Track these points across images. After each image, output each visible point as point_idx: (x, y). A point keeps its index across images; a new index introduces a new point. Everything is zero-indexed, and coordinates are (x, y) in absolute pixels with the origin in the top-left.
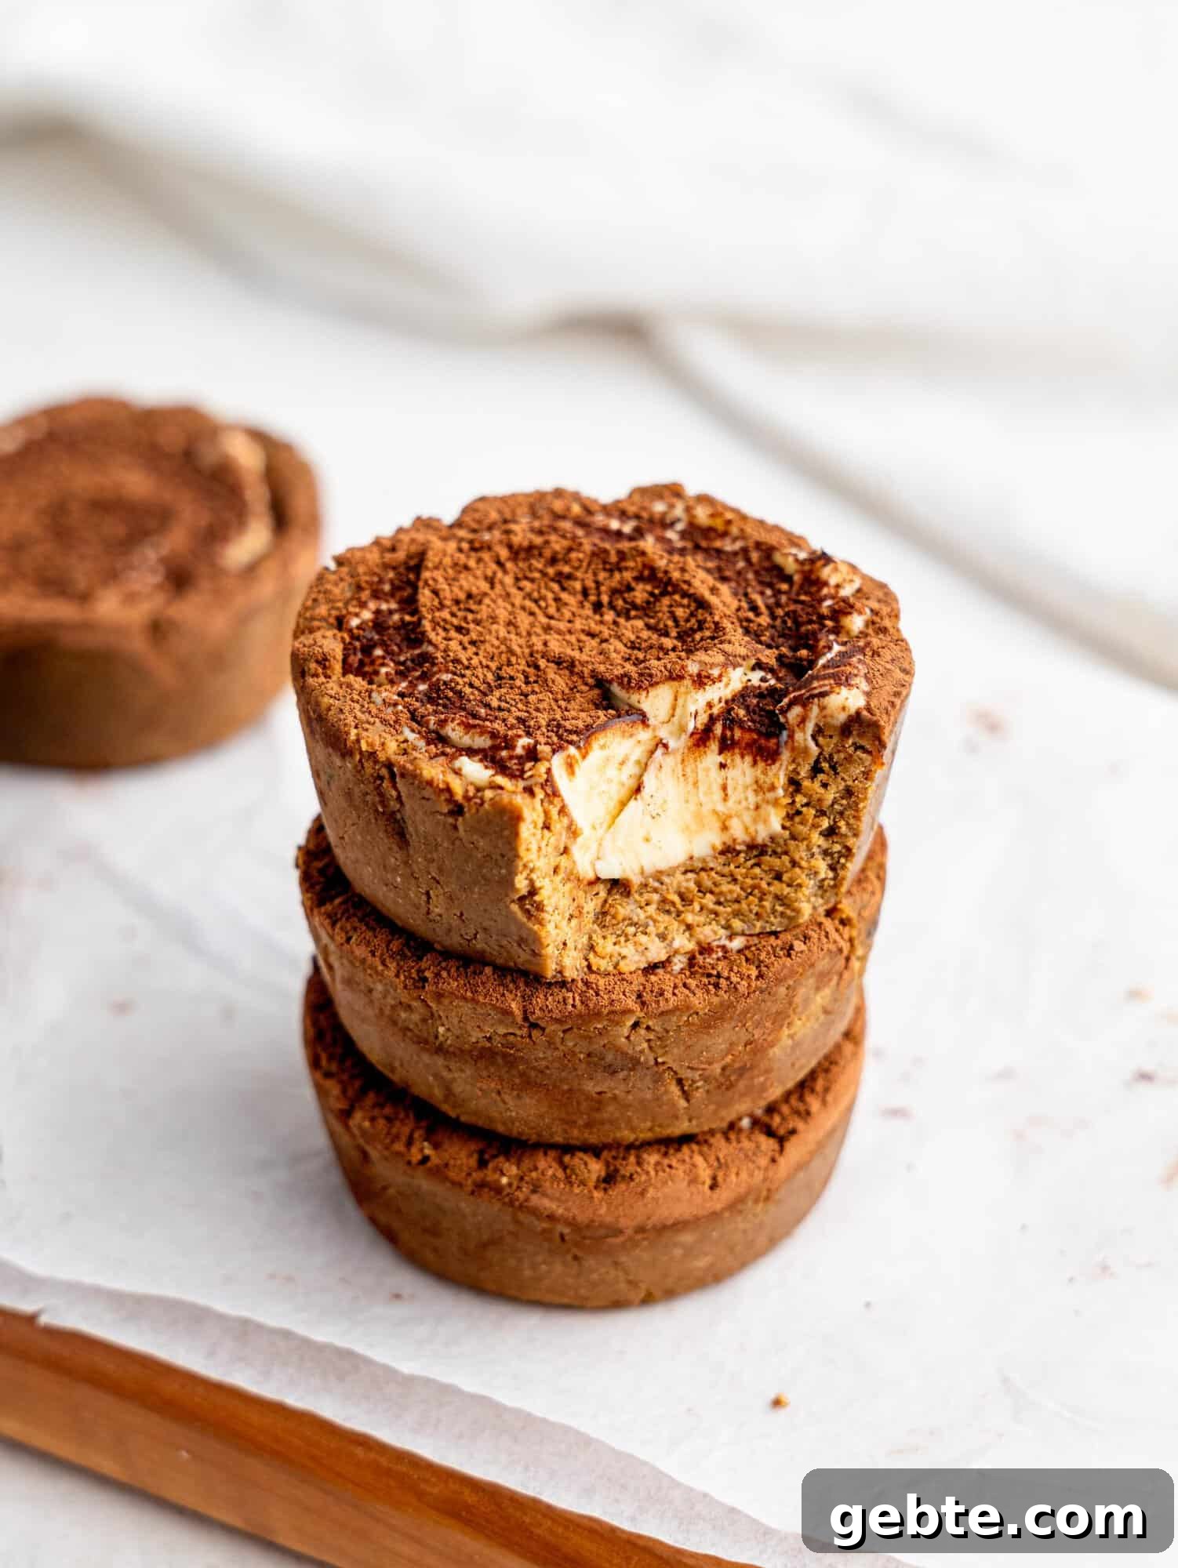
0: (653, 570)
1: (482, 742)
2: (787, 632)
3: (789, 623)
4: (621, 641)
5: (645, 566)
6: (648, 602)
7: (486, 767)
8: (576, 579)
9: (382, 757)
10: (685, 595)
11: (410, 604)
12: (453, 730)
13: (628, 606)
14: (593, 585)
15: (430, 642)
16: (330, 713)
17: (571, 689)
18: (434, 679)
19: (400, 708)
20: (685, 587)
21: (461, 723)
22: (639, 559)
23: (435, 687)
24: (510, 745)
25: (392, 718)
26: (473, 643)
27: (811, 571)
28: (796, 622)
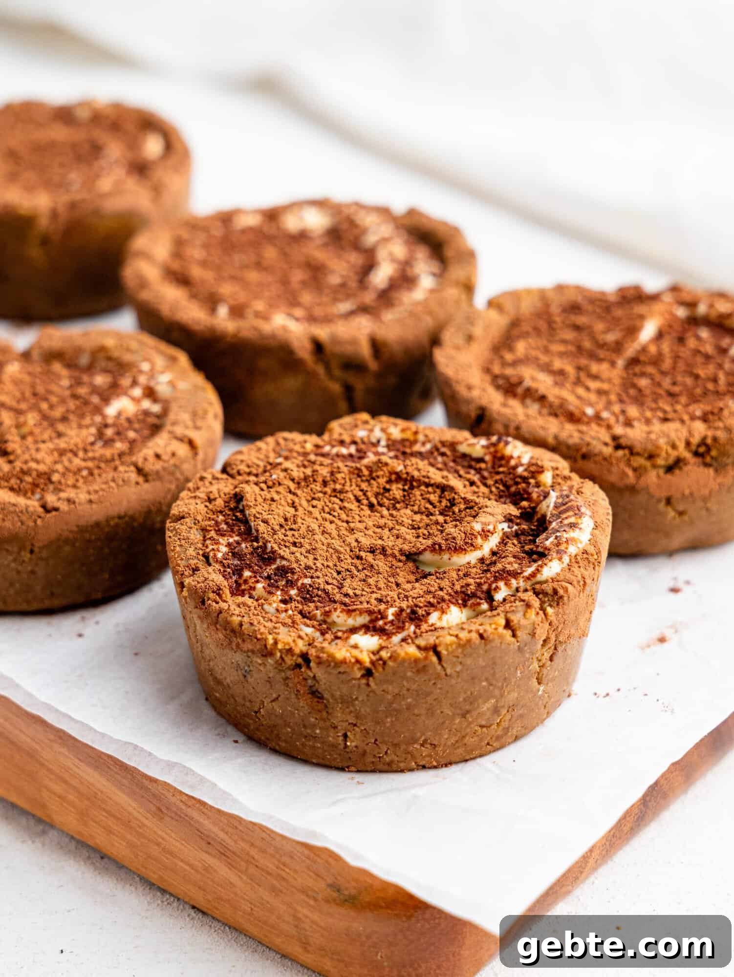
0: (397, 474)
1: (363, 619)
2: (501, 494)
3: (501, 488)
4: (403, 526)
5: (391, 473)
6: (404, 496)
7: (372, 636)
8: (347, 492)
9: (297, 651)
10: (427, 485)
11: (249, 534)
12: (338, 617)
13: (392, 502)
14: (361, 493)
15: (283, 558)
16: (243, 627)
17: (391, 567)
18: (299, 584)
19: (290, 612)
20: (427, 480)
21: (343, 611)
22: (385, 469)
23: (302, 589)
24: (383, 617)
25: (289, 621)
26: (308, 552)
27: (496, 452)
28: (505, 485)
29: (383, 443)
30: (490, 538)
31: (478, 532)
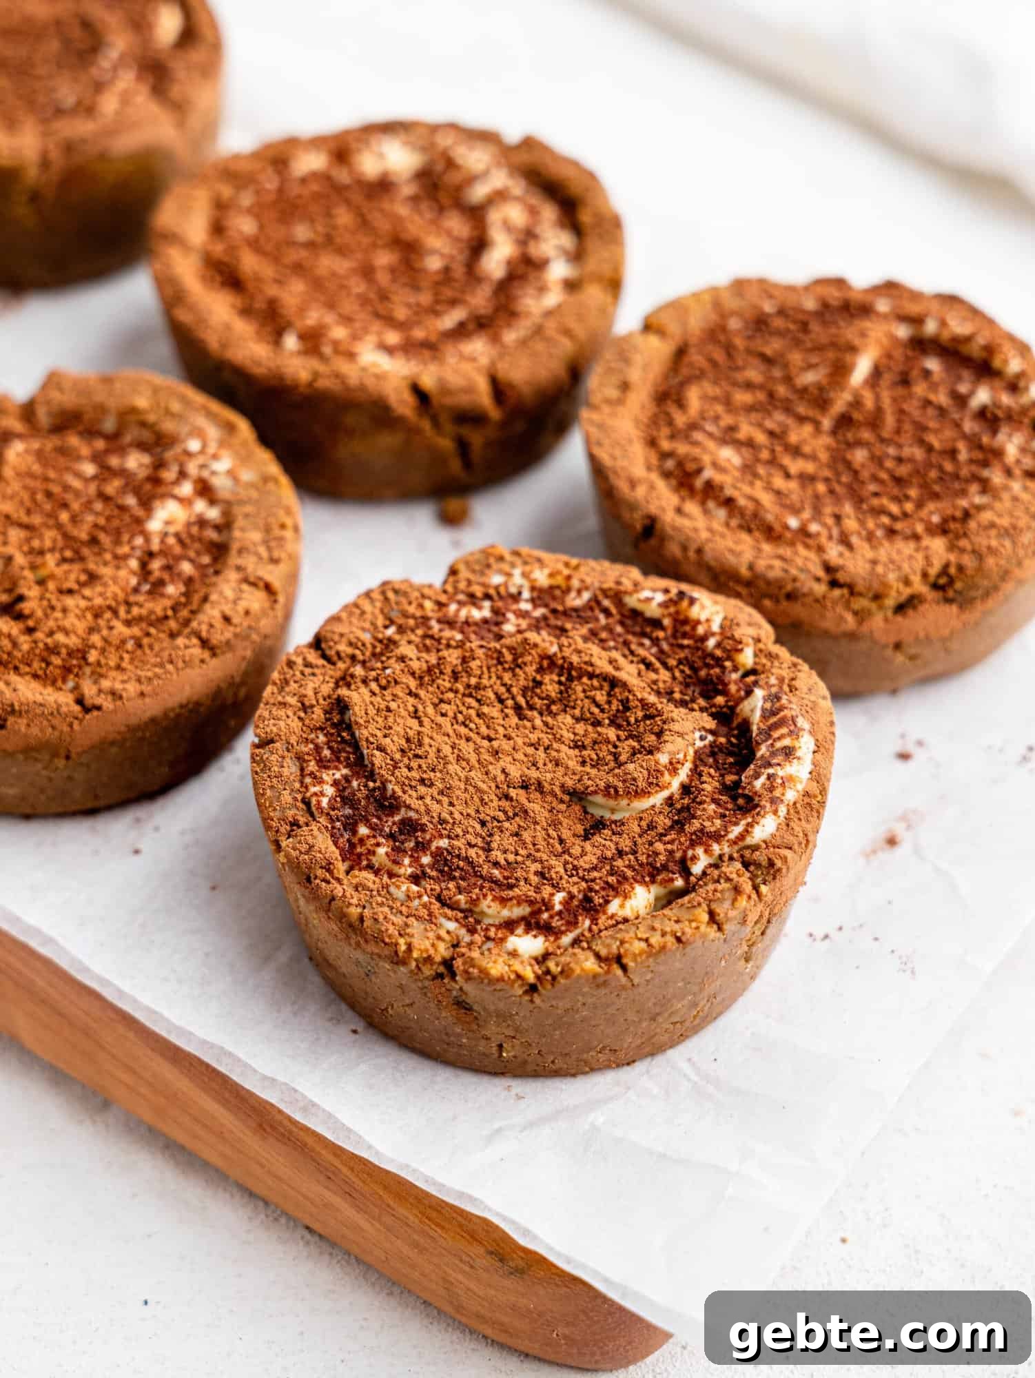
0: (551, 658)
1: (524, 910)
2: (688, 680)
3: (688, 671)
4: (563, 743)
5: (541, 658)
6: (561, 692)
7: (535, 936)
8: (485, 688)
9: (437, 957)
10: (591, 676)
11: (360, 766)
12: (489, 907)
13: (545, 702)
14: (503, 689)
15: (409, 807)
16: (365, 924)
17: (550, 811)
18: (433, 848)
19: (425, 898)
20: (590, 669)
21: (495, 899)
22: (533, 652)
23: (438, 854)
24: (548, 906)
25: (424, 913)
26: (441, 793)
27: (677, 613)
28: (692, 668)
29: (526, 594)
30: (680, 771)
31: (665, 767)
